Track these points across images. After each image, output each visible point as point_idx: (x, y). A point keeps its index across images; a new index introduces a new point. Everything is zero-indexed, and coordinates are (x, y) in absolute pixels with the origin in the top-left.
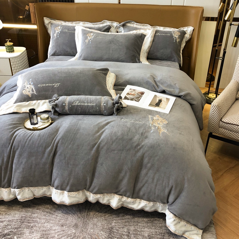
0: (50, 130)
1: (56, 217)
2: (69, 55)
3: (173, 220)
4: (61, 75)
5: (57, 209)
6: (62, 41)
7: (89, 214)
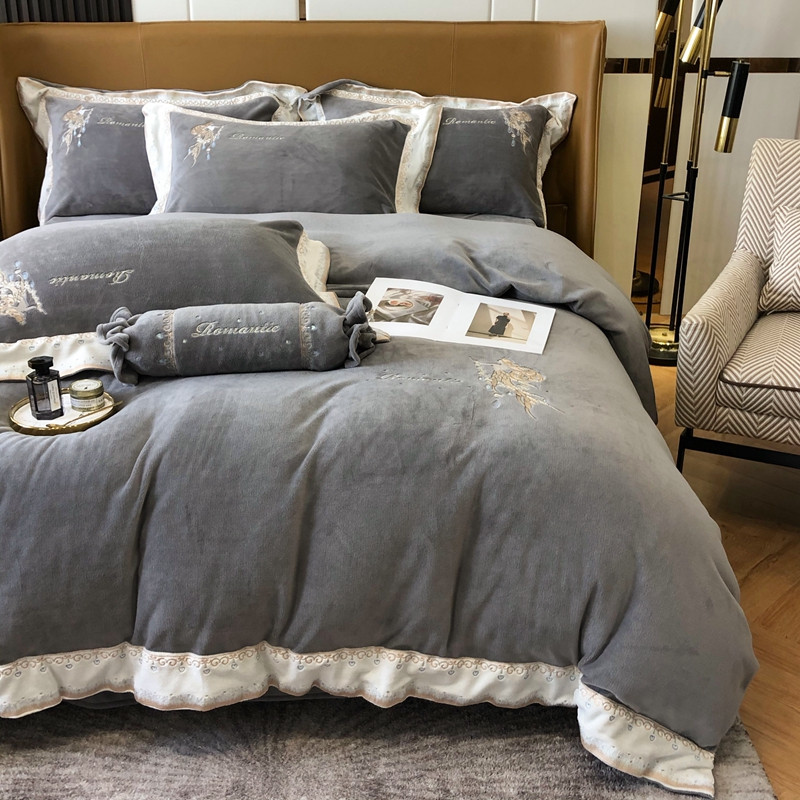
0: (120, 426)
1: (154, 768)
2: (126, 210)
3: (605, 717)
4: (133, 242)
5: (151, 742)
6: (96, 159)
7: (280, 746)
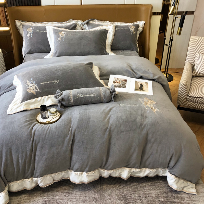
1: (75, 195)
3: (174, 180)
4: (58, 72)
5: (73, 188)
6: (36, 40)
7: (102, 188)
